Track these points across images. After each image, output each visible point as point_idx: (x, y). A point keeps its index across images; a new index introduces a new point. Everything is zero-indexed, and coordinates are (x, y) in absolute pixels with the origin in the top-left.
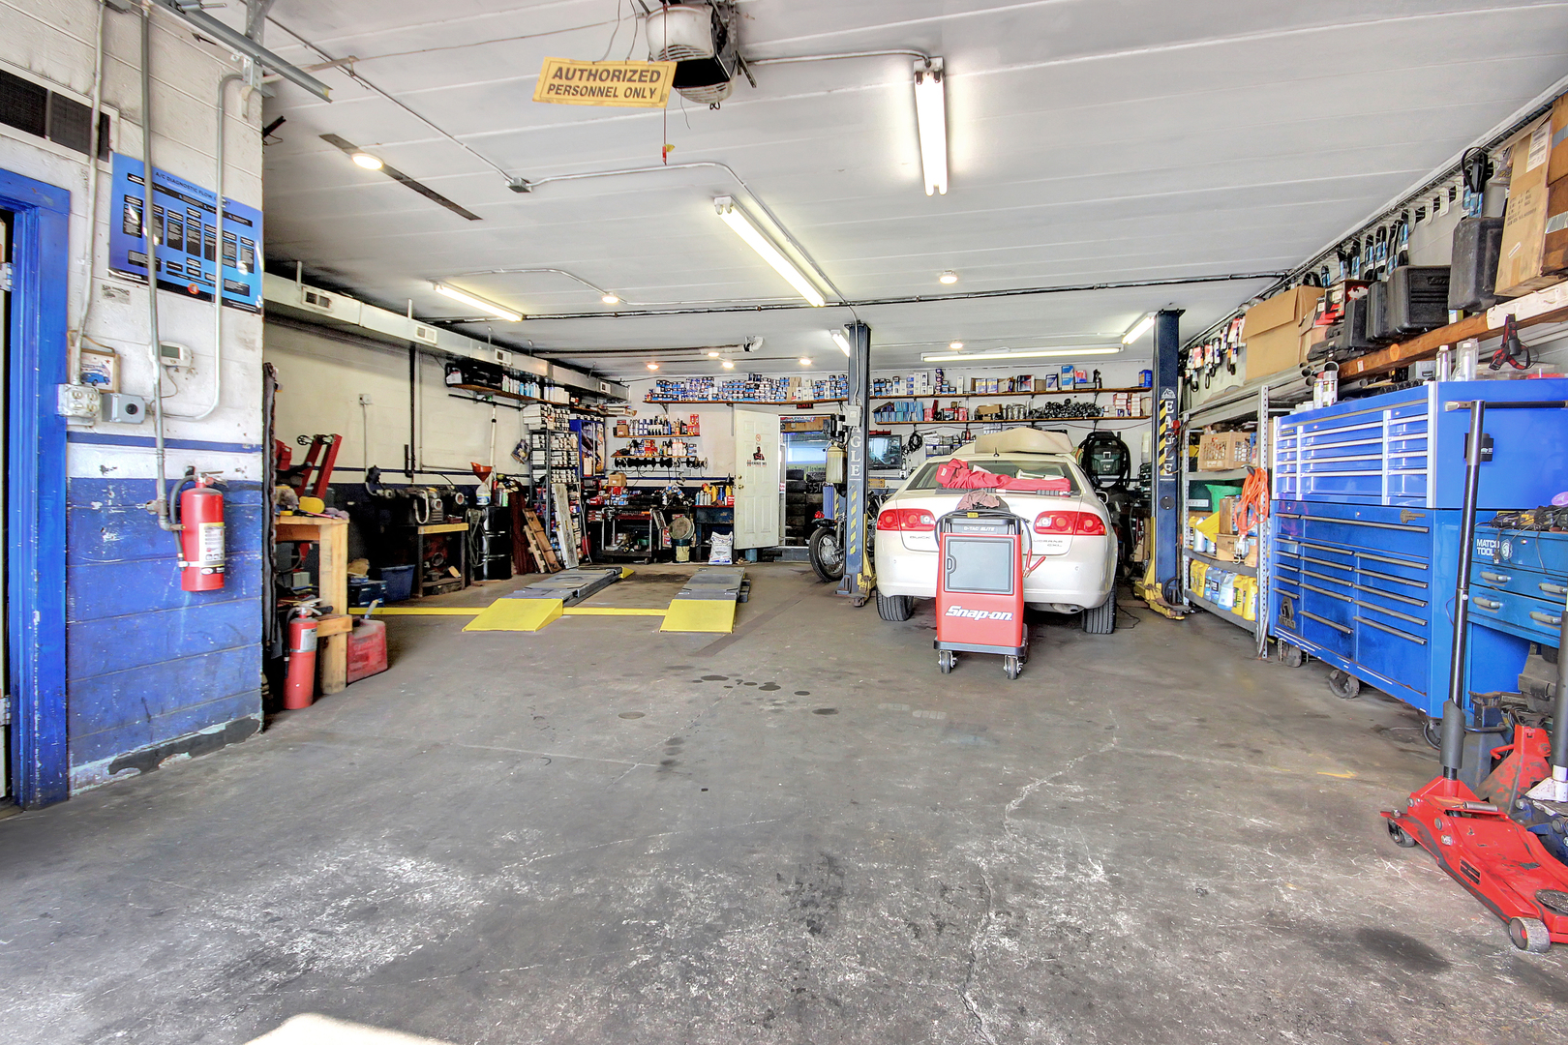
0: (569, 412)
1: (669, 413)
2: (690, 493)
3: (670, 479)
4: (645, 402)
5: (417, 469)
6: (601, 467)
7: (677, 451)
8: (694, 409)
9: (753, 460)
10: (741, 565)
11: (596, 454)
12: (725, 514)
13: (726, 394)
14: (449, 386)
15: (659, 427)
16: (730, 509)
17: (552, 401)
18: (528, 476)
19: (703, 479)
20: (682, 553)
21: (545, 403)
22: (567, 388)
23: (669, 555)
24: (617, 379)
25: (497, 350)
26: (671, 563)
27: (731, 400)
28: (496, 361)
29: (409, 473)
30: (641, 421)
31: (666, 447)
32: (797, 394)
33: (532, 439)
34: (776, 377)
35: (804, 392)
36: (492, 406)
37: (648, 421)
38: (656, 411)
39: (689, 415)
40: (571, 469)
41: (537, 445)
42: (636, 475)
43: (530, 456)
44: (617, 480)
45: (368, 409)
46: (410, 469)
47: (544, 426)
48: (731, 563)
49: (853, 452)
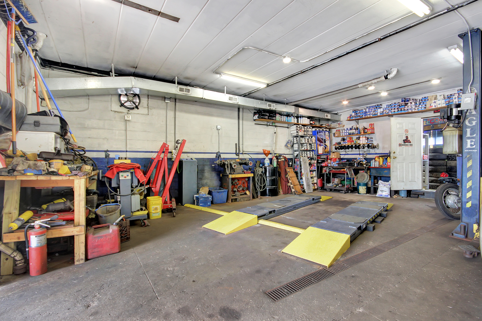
0: (311, 128)
1: (359, 124)
2: (369, 160)
3: (360, 154)
4: (347, 120)
5: (241, 152)
6: (328, 149)
7: (363, 141)
8: (372, 121)
9: (403, 143)
10: (396, 199)
11: (325, 145)
12: (386, 171)
13: (388, 111)
14: (254, 120)
15: (354, 131)
16: (389, 168)
17: (302, 123)
18: (292, 154)
19: (376, 154)
20: (362, 189)
21: (299, 125)
22: (309, 118)
23: (355, 190)
24: (336, 112)
25: (268, 103)
26: (357, 194)
27: (390, 113)
28: (268, 108)
29: (237, 154)
30: (346, 129)
31: (357, 140)
32: (433, 105)
33: (293, 140)
34: (420, 97)
35: (438, 102)
36: (275, 127)
37: (349, 129)
38: (353, 124)
39: (369, 124)
40: (312, 151)
41: (295, 142)
42: (344, 153)
43: (292, 146)
44: (335, 155)
45: (220, 131)
46: (238, 152)
47: (297, 134)
48: (389, 197)
49: (468, 130)
